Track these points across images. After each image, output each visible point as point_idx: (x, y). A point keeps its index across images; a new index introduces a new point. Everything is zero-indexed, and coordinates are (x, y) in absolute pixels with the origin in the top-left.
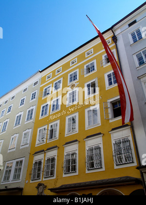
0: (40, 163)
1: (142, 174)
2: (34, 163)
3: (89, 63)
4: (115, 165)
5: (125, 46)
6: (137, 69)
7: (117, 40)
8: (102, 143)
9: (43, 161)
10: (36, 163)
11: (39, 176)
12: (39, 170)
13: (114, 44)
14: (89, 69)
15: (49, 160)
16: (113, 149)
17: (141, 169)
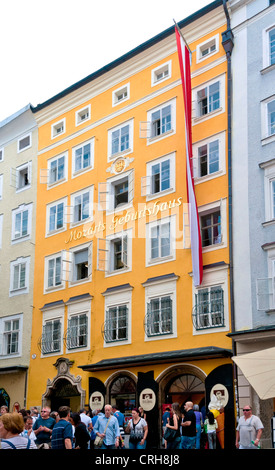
0: (57, 325)
1: (234, 344)
2: (44, 324)
3: (160, 108)
4: (194, 330)
5: (250, 69)
6: (264, 143)
7: (233, 45)
8: (175, 292)
9: (62, 321)
10: (49, 324)
11: (57, 346)
12: (56, 336)
13: (225, 59)
14: (159, 122)
15: (74, 319)
16: (194, 304)
17: (235, 337)
